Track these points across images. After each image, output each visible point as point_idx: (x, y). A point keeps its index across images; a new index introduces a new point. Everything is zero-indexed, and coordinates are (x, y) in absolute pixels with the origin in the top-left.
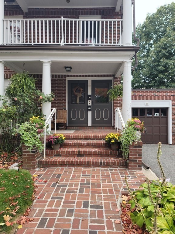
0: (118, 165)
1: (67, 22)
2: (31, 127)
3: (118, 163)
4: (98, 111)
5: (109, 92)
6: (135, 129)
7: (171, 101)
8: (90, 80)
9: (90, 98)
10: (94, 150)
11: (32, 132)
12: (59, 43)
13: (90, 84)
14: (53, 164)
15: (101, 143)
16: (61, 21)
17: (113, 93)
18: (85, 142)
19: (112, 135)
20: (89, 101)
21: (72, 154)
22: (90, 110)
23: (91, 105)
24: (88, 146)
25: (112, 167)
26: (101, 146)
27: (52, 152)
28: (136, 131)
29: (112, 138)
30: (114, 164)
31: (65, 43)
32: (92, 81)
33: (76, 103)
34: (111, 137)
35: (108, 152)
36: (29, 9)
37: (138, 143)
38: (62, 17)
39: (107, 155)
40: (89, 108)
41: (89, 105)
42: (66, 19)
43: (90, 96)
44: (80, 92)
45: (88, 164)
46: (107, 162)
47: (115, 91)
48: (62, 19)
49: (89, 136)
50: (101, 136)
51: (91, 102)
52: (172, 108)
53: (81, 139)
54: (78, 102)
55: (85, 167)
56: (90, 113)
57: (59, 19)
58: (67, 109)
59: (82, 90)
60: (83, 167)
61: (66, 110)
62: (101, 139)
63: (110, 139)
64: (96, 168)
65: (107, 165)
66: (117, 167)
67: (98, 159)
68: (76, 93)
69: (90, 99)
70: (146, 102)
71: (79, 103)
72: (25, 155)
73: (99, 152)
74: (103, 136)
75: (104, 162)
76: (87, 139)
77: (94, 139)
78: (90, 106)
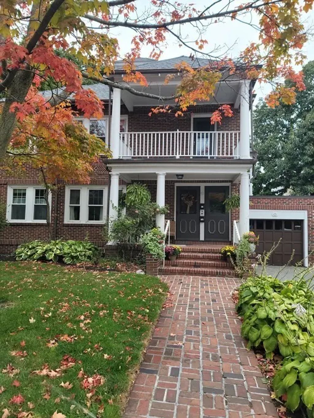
0: (233, 275)
1: (183, 134)
2: (154, 238)
3: (233, 273)
4: (212, 223)
5: (225, 202)
6: (249, 242)
7: (306, 212)
8: (202, 186)
9: (202, 207)
10: (210, 262)
11: (155, 242)
12: (175, 155)
13: (202, 191)
14: (173, 273)
15: (217, 256)
16: (176, 134)
17: (230, 203)
18: (200, 255)
19: (228, 248)
20: (201, 211)
21: (188, 265)
22: (202, 221)
23: (203, 215)
24: (203, 258)
25: (228, 277)
26: (217, 259)
27: (170, 262)
28: (250, 244)
29: (228, 251)
30: (229, 274)
31: (181, 155)
32: (206, 187)
33: (186, 213)
34: (227, 249)
35: (224, 264)
36: (135, 108)
37: (252, 255)
38: (178, 130)
39: (223, 267)
40: (202, 219)
41: (201, 215)
42: (181, 132)
43: (202, 205)
44: (190, 200)
45: (204, 274)
46: (222, 272)
47: (233, 202)
48: (178, 132)
49: (204, 249)
50: (216, 250)
51: (203, 213)
52: (309, 221)
53: (195, 252)
54: (188, 212)
55: (202, 276)
56: (202, 226)
57: (175, 132)
58: (175, 220)
59: (193, 197)
60: (200, 276)
61: (173, 220)
62: (216, 253)
63: (226, 252)
64: (212, 278)
65: (223, 275)
66: (232, 277)
67: (215, 270)
68: (186, 202)
69: (202, 209)
70: (274, 213)
71: (190, 213)
72: (148, 262)
73: (214, 264)
74: (218, 250)
75: (220, 272)
76: (202, 252)
77: (209, 253)
78: (202, 217)
